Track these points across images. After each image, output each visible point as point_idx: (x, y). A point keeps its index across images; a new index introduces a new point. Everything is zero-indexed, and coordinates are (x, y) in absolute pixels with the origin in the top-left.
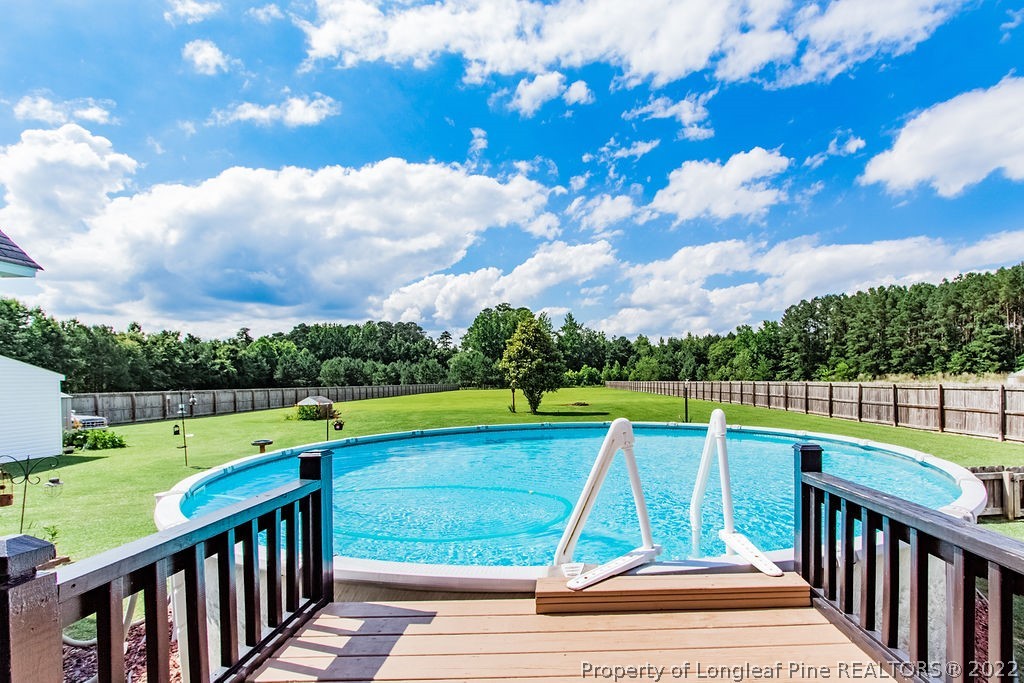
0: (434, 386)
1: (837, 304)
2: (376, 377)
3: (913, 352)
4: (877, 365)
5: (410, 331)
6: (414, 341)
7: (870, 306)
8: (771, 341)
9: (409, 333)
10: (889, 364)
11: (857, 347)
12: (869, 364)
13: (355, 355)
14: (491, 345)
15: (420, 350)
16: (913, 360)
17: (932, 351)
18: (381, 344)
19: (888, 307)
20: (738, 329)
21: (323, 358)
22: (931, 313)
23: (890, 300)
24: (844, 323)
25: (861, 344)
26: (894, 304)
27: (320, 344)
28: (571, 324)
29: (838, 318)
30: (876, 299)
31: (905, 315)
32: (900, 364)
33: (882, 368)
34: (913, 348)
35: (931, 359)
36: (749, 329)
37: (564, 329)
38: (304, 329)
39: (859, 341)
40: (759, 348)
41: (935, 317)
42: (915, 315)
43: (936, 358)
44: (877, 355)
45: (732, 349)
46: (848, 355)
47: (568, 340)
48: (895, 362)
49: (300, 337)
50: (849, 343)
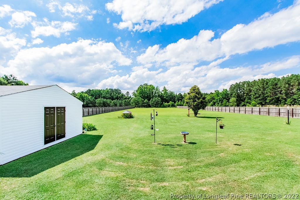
0: (128, 107)
1: (248, 84)
2: (112, 104)
3: (274, 98)
4: (262, 102)
5: (117, 91)
6: (119, 94)
7: (259, 85)
8: (226, 95)
9: (117, 92)
10: (266, 102)
11: (255, 97)
12: (259, 102)
13: (104, 98)
14: (143, 95)
15: (120, 96)
16: (273, 101)
17: (280, 98)
18: (110, 95)
19: (265, 85)
20: (215, 91)
21: (96, 98)
22: (280, 86)
23: (265, 82)
24: (250, 89)
25: (256, 96)
26: (267, 84)
27: (94, 95)
28: (165, 90)
29: (248, 88)
30: (261, 82)
31: (271, 87)
32: (270, 102)
33: (263, 103)
34: (274, 97)
35: (280, 101)
36: (218, 91)
37: (163, 91)
38: (90, 90)
39: (256, 95)
40: (222, 97)
41: (282, 88)
42: (274, 87)
43: (282, 100)
44: (262, 99)
45: (213, 97)
46: (251, 99)
47: (165, 94)
48: (268, 101)
49: (89, 93)
50: (252, 96)
